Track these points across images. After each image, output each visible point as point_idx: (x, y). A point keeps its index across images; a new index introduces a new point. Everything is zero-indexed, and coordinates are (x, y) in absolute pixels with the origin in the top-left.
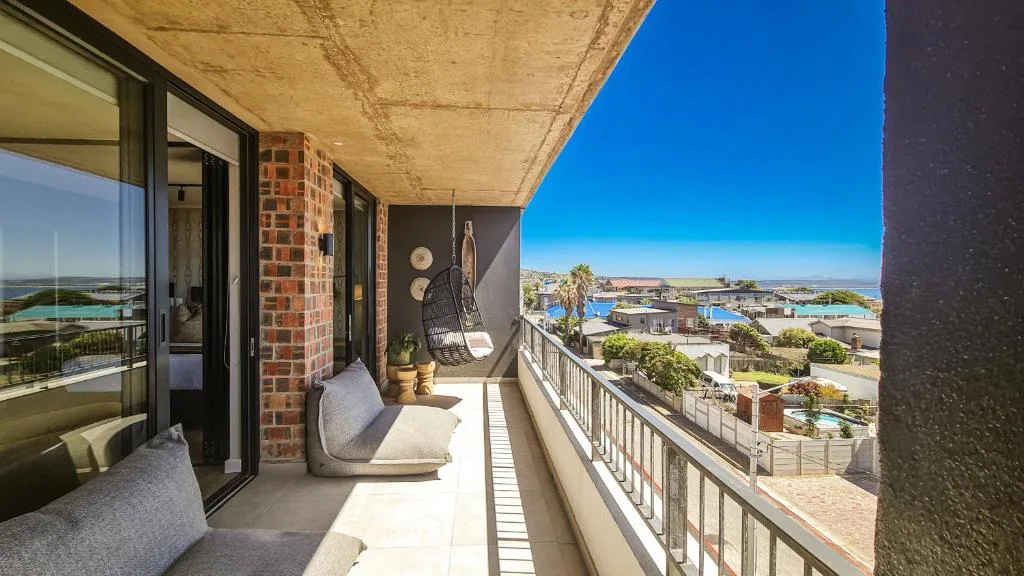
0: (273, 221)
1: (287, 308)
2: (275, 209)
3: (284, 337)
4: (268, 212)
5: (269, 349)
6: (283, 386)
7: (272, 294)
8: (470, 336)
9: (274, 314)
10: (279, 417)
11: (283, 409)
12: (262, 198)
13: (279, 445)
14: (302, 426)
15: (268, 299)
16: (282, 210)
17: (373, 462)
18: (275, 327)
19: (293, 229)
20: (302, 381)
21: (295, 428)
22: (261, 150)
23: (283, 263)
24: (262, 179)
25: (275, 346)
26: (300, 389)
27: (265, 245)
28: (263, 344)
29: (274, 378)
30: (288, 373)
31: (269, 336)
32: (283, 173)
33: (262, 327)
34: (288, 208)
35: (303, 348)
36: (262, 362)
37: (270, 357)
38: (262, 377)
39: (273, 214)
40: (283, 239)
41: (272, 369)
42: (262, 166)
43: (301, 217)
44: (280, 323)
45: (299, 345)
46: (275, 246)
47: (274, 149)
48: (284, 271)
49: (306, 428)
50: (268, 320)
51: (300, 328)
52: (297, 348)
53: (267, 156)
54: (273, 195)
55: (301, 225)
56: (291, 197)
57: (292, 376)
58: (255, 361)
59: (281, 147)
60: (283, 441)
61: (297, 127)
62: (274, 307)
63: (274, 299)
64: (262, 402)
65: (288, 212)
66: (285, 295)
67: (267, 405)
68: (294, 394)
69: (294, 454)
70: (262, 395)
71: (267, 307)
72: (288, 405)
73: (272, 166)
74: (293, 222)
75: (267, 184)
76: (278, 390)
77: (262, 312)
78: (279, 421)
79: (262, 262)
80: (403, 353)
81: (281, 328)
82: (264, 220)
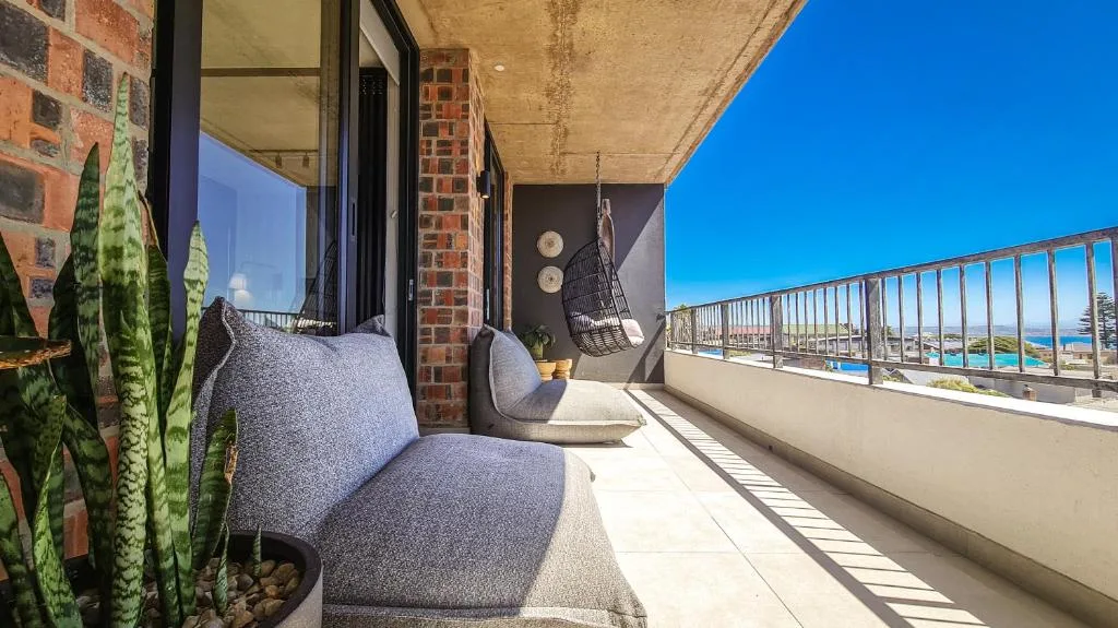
0: (434, 148)
1: (449, 246)
2: (437, 135)
3: (444, 279)
4: (430, 138)
5: (429, 294)
6: (443, 336)
7: (432, 231)
9: (434, 253)
10: (438, 372)
11: (443, 363)
12: (423, 123)
13: (438, 406)
14: (463, 384)
15: (428, 237)
16: (443, 135)
17: (550, 422)
18: (435, 268)
19: (456, 156)
20: (465, 331)
21: (456, 387)
22: (422, 69)
23: (444, 195)
24: (422, 101)
25: (435, 290)
26: (464, 340)
27: (425, 175)
28: (422, 288)
29: (433, 327)
30: (448, 321)
31: (428, 279)
32: (445, 94)
33: (420, 268)
34: (451, 134)
35: (467, 292)
36: (420, 308)
37: (428, 302)
38: (420, 326)
39: (434, 140)
40: (445, 167)
41: (431, 317)
42: (422, 86)
43: (465, 143)
44: (440, 264)
45: (462, 288)
46: (436, 177)
47: (437, 68)
48: (446, 205)
49: (469, 385)
50: (426, 260)
51: (462, 270)
52: (459, 292)
53: (428, 76)
54: (434, 120)
55: (465, 152)
56: (454, 120)
57: (454, 325)
58: (413, 305)
59: (443, 65)
60: (442, 402)
61: (464, 41)
62: (433, 246)
63: (434, 237)
64: (419, 355)
65: (450, 138)
66: (445, 231)
67: (424, 359)
68: (456, 346)
69: (454, 418)
70: (420, 347)
71: (425, 246)
72: (448, 359)
73: (433, 87)
74: (456, 149)
75: (428, 107)
76: (437, 341)
77: (420, 250)
78: (438, 379)
79: (422, 195)
80: (536, 346)
81: (443, 270)
82: (424, 147)
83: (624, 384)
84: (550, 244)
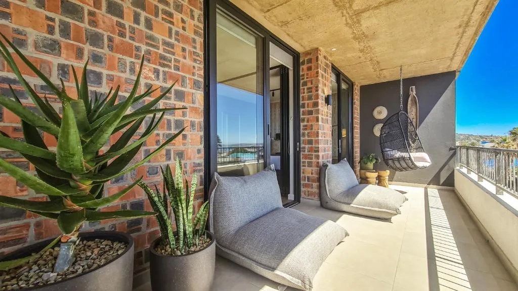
0: (306, 91)
1: (312, 129)
2: (306, 85)
3: (310, 142)
4: (304, 87)
5: (304, 148)
6: (310, 165)
7: (305, 123)
8: (414, 155)
9: (306, 132)
10: (308, 178)
11: (310, 175)
12: (302, 81)
13: (308, 192)
14: (318, 184)
15: (304, 126)
16: (309, 85)
17: (352, 205)
18: (306, 138)
19: (314, 93)
20: (318, 163)
21: (315, 185)
22: (301, 61)
23: (310, 109)
24: (301, 73)
25: (307, 146)
26: (317, 167)
27: (302, 102)
28: (302, 146)
29: (307, 160)
30: (312, 159)
31: (304, 142)
32: (309, 69)
33: (302, 138)
34: (312, 84)
35: (318, 148)
36: (302, 153)
37: (304, 151)
38: (302, 160)
39: (306, 87)
40: (310, 98)
41: (306, 157)
42: (301, 67)
43: (317, 87)
44: (309, 136)
45: (316, 146)
46: (306, 102)
47: (306, 59)
48: (310, 113)
49: (320, 185)
50: (304, 135)
51: (317, 138)
52: (316, 147)
53: (303, 63)
54: (305, 80)
55: (317, 91)
56: (313, 78)
57: (314, 160)
58: (299, 152)
59: (309, 57)
60: (310, 190)
61: (315, 46)
62: (306, 129)
63: (306, 126)
64: (302, 171)
65: (312, 86)
66: (310, 123)
67: (303, 173)
68: (315, 169)
69: (315, 196)
70: (302, 168)
71: (304, 129)
72: (312, 174)
73: (305, 67)
74: (314, 90)
75: (303, 75)
76: (308, 166)
77: (302, 131)
78: (308, 181)
79: (302, 110)
80: (369, 164)
81: (309, 138)
82: (302, 91)
83: (426, 185)
84: (380, 113)
